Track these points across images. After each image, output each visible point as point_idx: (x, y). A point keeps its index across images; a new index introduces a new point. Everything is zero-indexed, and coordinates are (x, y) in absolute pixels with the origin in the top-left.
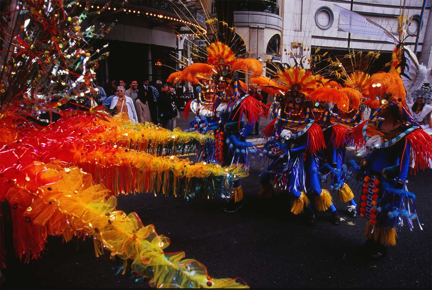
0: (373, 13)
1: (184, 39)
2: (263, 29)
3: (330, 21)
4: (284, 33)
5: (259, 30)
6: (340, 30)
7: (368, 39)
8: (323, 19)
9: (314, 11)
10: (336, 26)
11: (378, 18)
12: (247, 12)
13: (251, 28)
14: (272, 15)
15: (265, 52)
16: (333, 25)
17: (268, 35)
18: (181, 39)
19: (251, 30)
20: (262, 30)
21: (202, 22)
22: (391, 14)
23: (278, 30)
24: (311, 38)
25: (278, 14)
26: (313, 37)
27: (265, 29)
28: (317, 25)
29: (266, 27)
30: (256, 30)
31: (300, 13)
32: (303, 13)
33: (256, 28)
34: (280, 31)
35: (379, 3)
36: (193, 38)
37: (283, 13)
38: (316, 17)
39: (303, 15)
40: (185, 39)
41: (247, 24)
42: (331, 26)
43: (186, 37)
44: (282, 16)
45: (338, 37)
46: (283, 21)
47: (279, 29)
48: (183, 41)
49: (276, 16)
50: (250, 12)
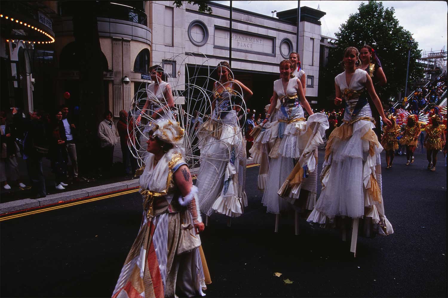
0: (248, 32)
1: (19, 47)
2: (129, 41)
3: (204, 37)
4: (154, 49)
5: (124, 43)
6: (216, 47)
7: (245, 58)
8: (197, 34)
9: (187, 25)
10: (211, 43)
11: (253, 38)
12: (108, 19)
13: (113, 40)
14: (140, 25)
15: (132, 70)
16: (208, 42)
17: (136, 49)
18: (14, 46)
19: (114, 42)
20: (128, 43)
21: (47, 26)
22: (265, 34)
23: (146, 43)
24: (185, 55)
25: (146, 25)
26: (187, 54)
27: (131, 42)
28: (191, 41)
29: (132, 40)
30: (121, 42)
31: (171, 25)
32: (174, 26)
33: (119, 40)
34: (149, 45)
35: (252, 22)
36: (32, 47)
37: (151, 24)
38: (189, 32)
39: (174, 28)
40: (21, 47)
41: (108, 35)
42: (206, 43)
43: (21, 44)
44: (151, 27)
45: (214, 55)
46: (152, 33)
47: (148, 42)
48: (17, 50)
49: (144, 27)
50: (112, 20)
